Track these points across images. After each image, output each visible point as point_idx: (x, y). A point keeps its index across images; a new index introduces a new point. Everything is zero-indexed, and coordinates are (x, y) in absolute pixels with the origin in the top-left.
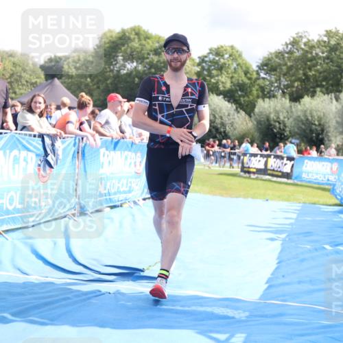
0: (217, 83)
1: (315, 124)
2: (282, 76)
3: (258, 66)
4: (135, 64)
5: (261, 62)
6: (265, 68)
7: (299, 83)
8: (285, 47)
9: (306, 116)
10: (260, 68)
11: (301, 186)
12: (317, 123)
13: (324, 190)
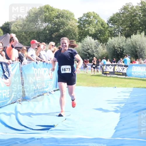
0: (88, 30)
1: (138, 48)
2: (120, 25)
3: (108, 21)
4: (47, 24)
5: (109, 19)
6: (112, 22)
7: (128, 28)
8: (120, 11)
9: (133, 44)
10: (109, 22)
11: (132, 79)
12: (138, 47)
13: (143, 80)
